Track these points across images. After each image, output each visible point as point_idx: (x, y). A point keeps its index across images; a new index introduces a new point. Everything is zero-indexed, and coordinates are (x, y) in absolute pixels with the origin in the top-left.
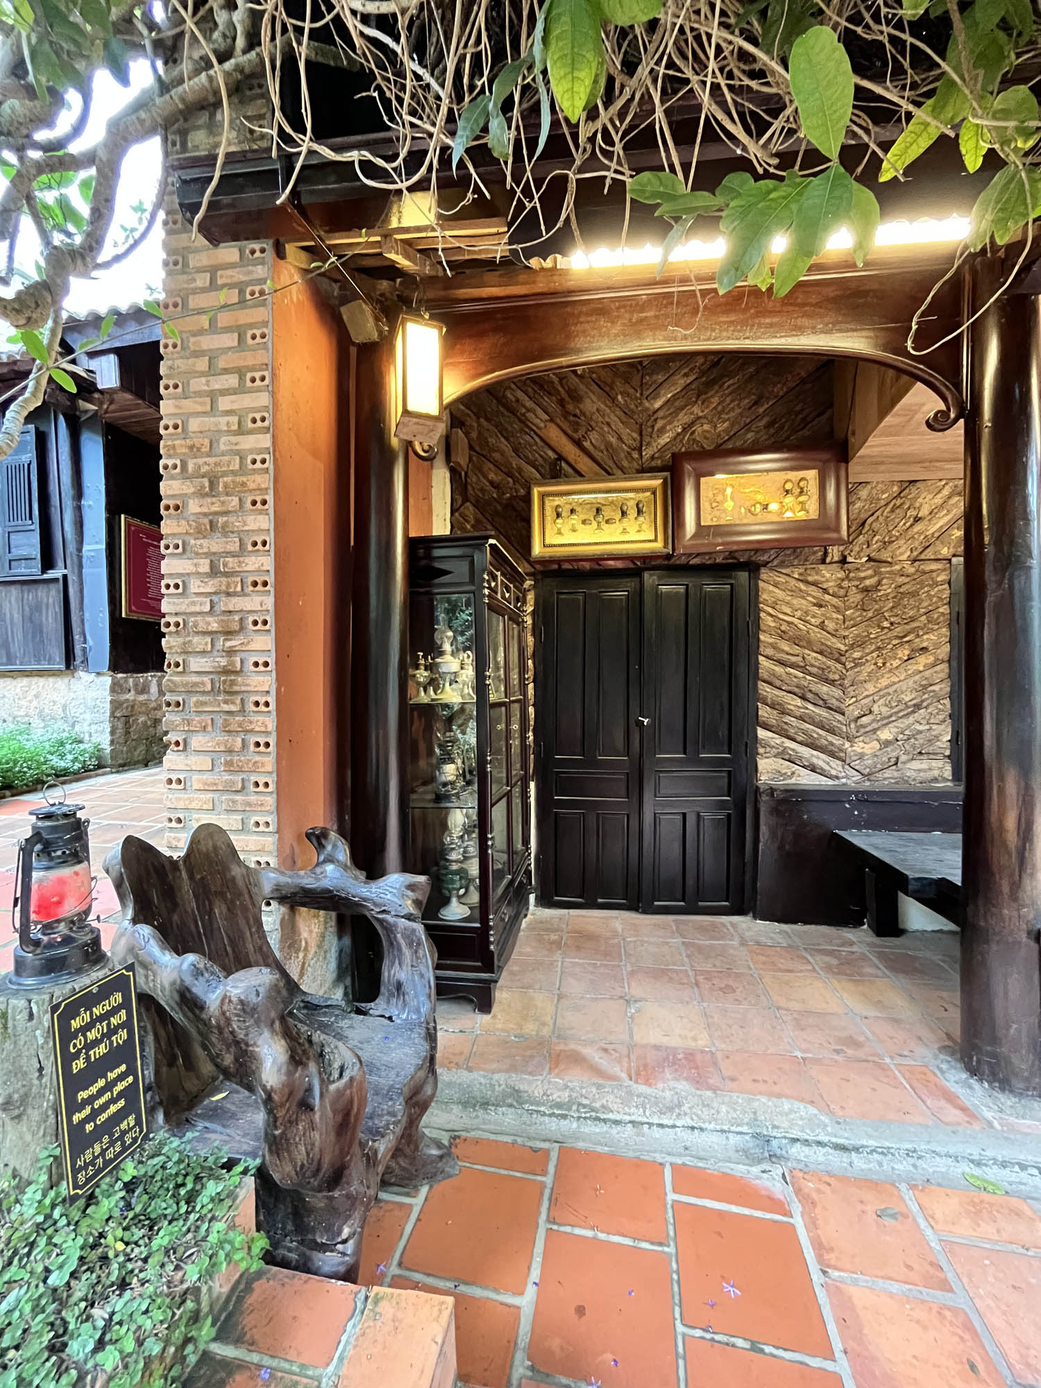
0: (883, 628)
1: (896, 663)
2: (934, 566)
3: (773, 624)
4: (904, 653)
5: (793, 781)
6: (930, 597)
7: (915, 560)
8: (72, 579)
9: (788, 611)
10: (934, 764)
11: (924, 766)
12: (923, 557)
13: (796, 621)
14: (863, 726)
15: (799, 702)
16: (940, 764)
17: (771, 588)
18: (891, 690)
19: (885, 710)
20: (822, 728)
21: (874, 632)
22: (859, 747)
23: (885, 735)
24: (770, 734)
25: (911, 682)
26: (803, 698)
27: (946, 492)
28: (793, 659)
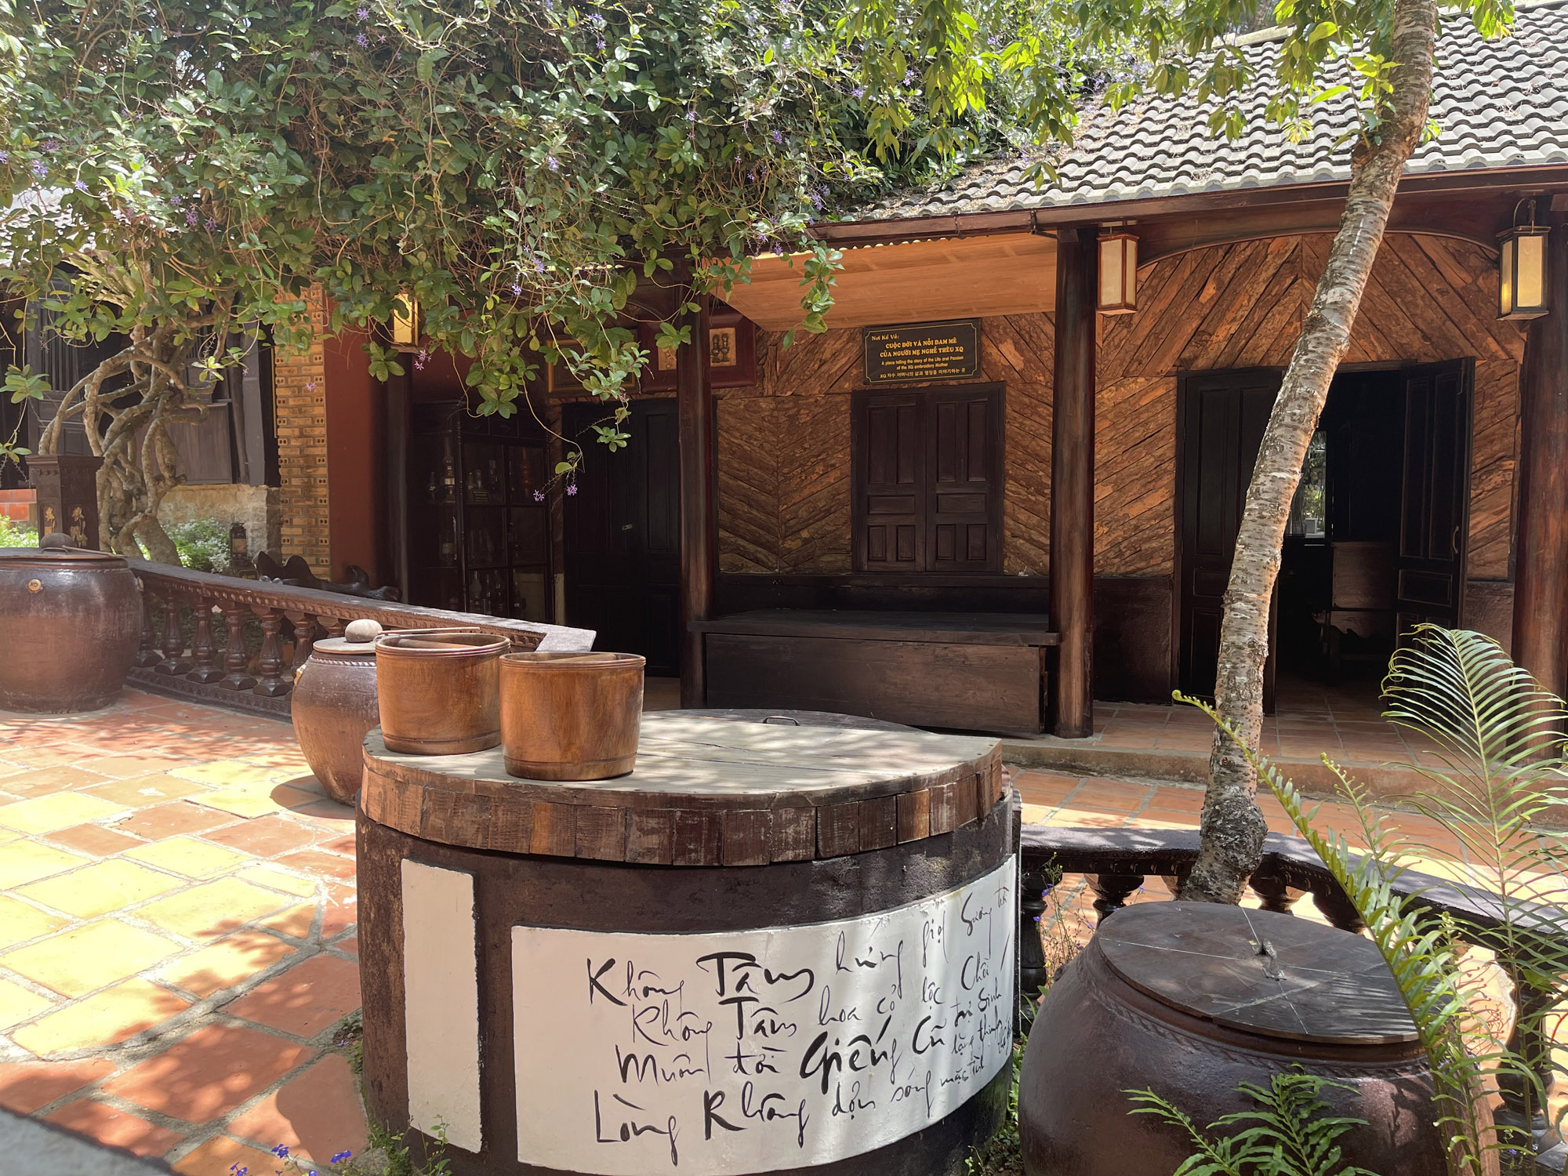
0: (805, 449)
1: (814, 477)
2: (838, 399)
3: (726, 446)
4: (820, 469)
5: (743, 571)
6: (836, 423)
7: (826, 394)
8: (235, 406)
9: (738, 435)
10: (839, 557)
11: (832, 559)
12: (831, 391)
13: (743, 443)
14: (791, 527)
15: (746, 508)
16: (843, 557)
17: (727, 417)
18: (811, 499)
19: (805, 514)
20: (762, 529)
21: (798, 452)
22: (789, 544)
23: (805, 534)
24: (727, 534)
25: (825, 491)
26: (749, 505)
27: (844, 339)
28: (741, 474)
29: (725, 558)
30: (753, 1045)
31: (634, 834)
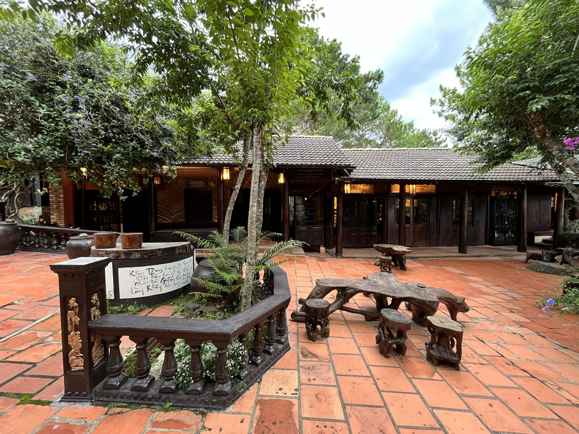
1: (177, 205)
2: (181, 191)
5: (163, 222)
6: (181, 195)
9: (161, 197)
11: (180, 219)
14: (173, 214)
15: (163, 210)
16: (183, 219)
19: (176, 211)
20: (167, 214)
21: (174, 200)
22: (172, 217)
23: (176, 215)
24: (160, 215)
25: (179, 207)
28: (162, 204)
29: (159, 220)
30: (154, 279)
31: (136, 255)
